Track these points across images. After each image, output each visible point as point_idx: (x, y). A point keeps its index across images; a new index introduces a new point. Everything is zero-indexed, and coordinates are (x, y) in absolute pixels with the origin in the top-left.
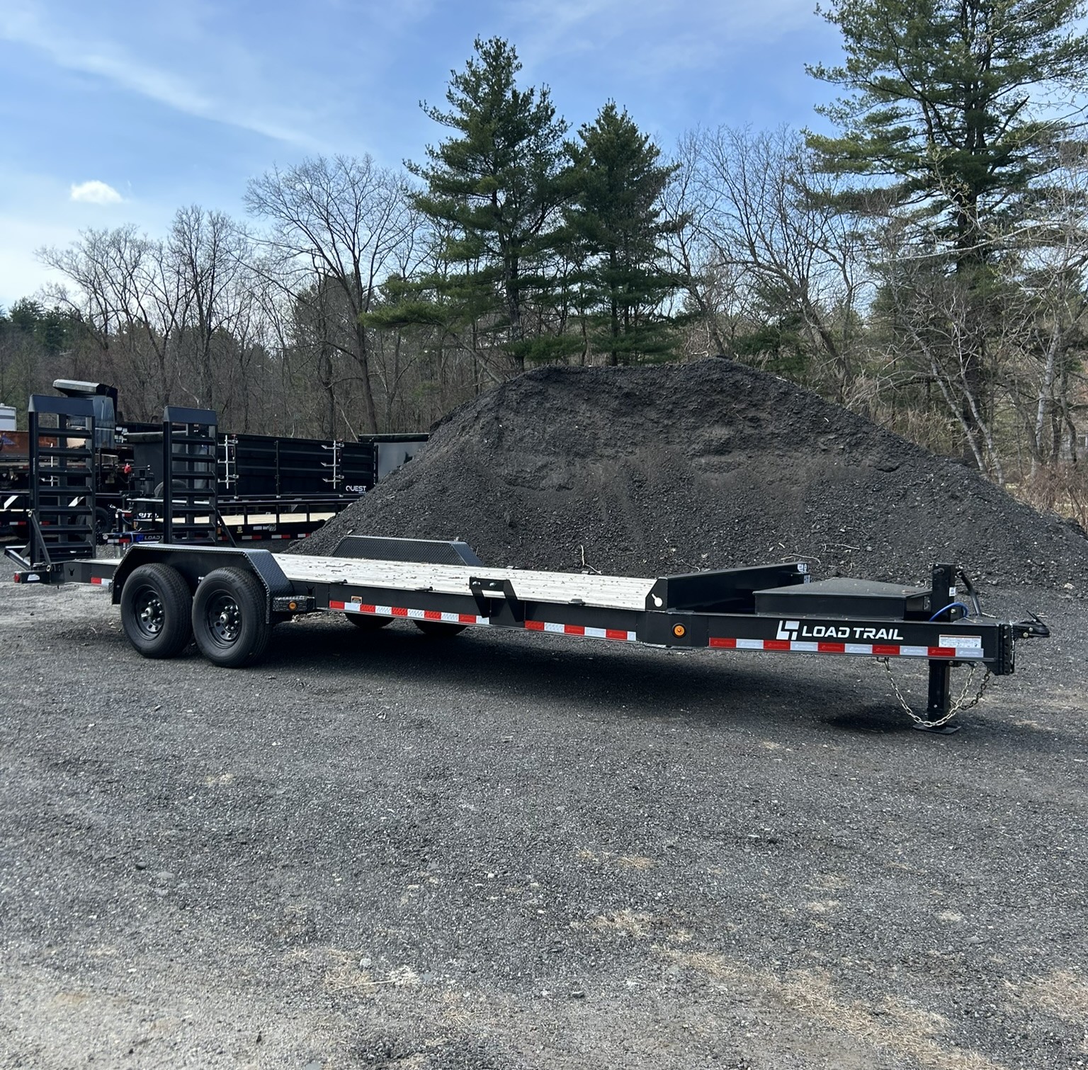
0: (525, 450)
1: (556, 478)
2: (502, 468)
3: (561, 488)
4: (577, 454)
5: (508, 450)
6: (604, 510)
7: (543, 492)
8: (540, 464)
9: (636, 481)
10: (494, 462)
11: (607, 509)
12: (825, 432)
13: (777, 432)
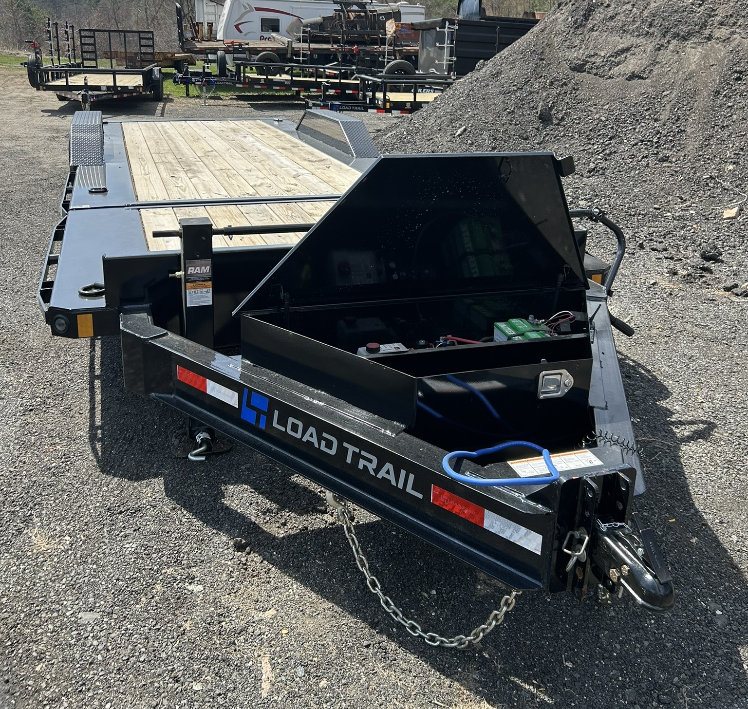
0: (612, 30)
1: (632, 64)
2: (573, 50)
3: (633, 76)
4: (676, 36)
5: (592, 30)
6: (668, 107)
7: (609, 81)
8: (620, 47)
9: (736, 72)
10: (567, 43)
11: (674, 106)
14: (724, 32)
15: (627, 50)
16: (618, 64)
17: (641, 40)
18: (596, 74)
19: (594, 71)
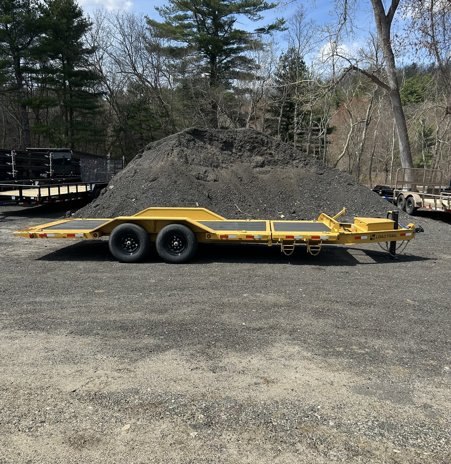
2: (192, 172)
3: (215, 181)
7: (209, 182)
9: (239, 178)
10: (188, 169)
11: (235, 189)
12: (295, 160)
13: (279, 159)
14: (224, 165)
15: (206, 172)
16: (207, 176)
17: (207, 168)
18: (204, 180)
19: (203, 179)
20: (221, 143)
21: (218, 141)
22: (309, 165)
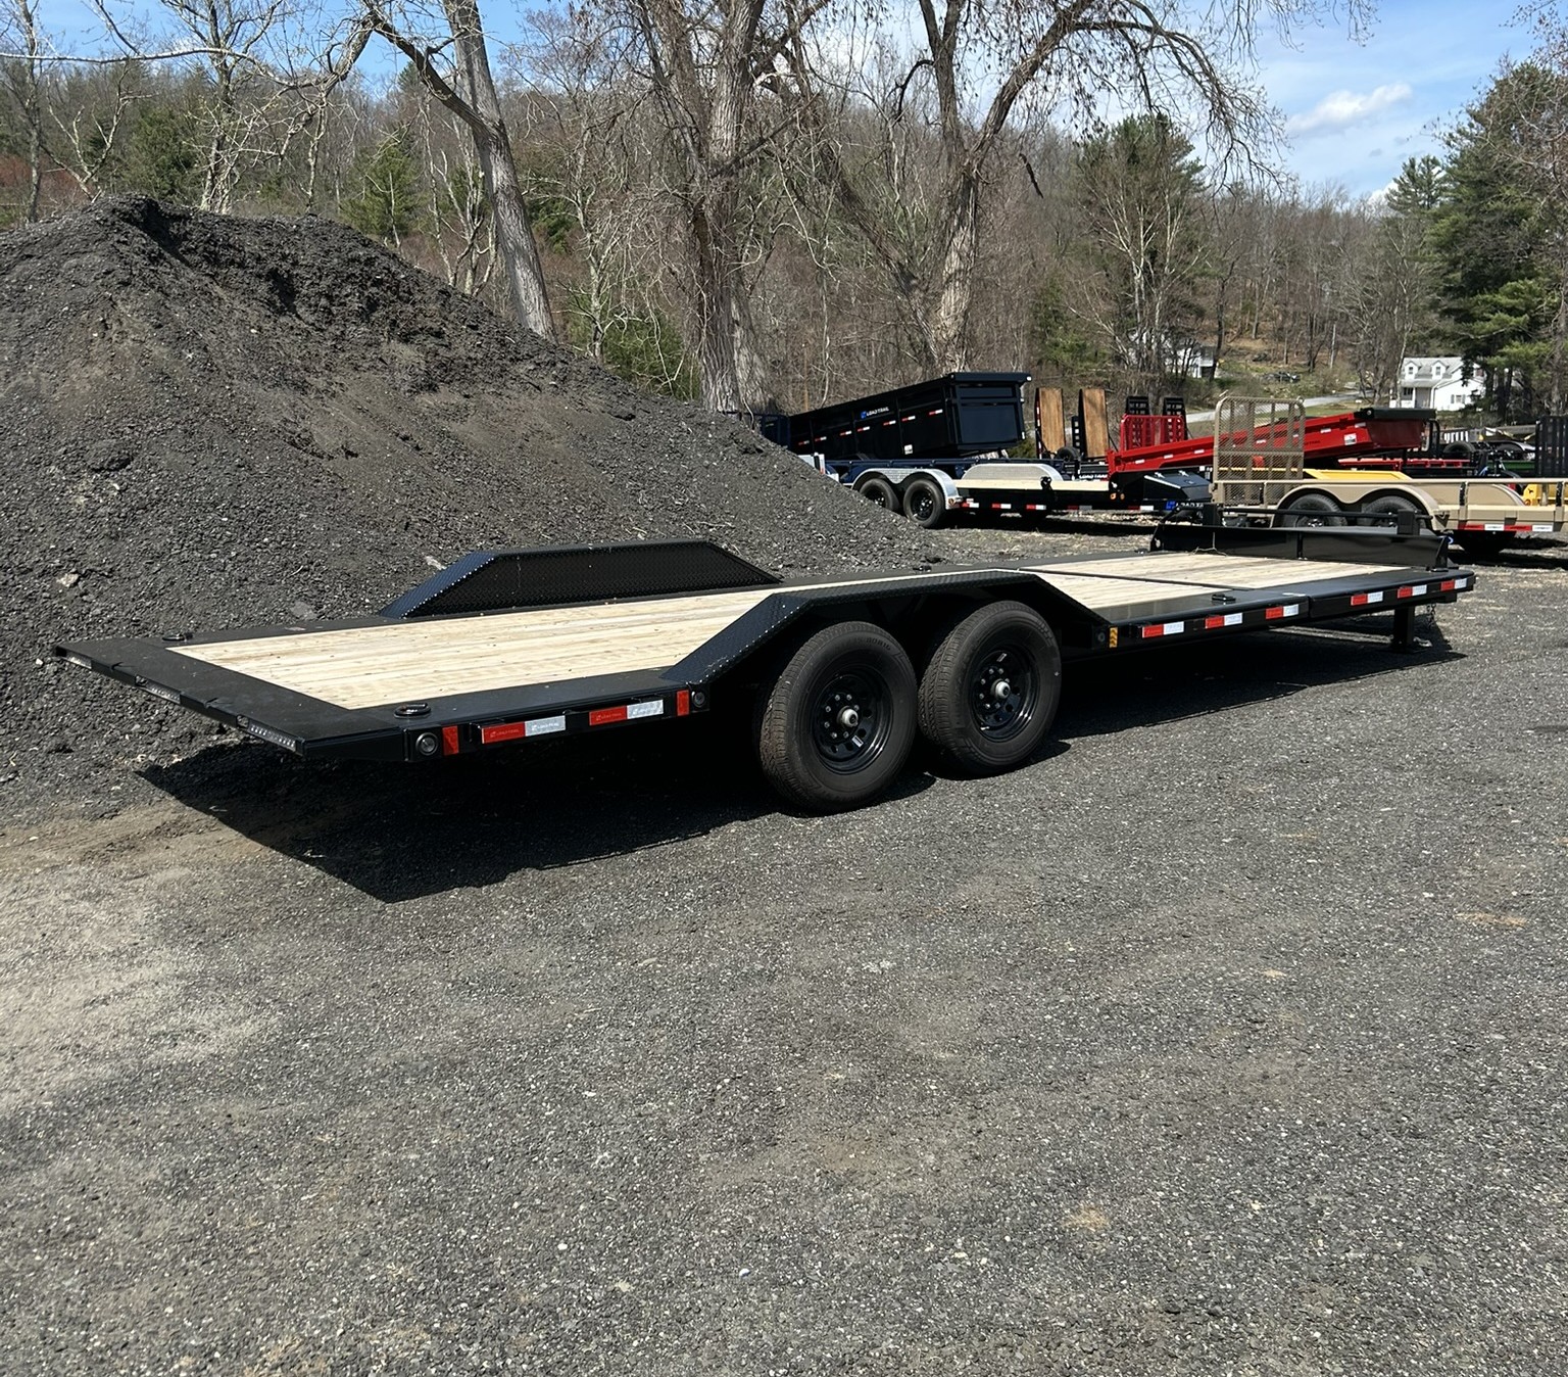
12: (518, 360)
13: (472, 355)
14: (319, 383)
15: (295, 412)
20: (259, 276)
21: (241, 265)
22: (573, 383)
